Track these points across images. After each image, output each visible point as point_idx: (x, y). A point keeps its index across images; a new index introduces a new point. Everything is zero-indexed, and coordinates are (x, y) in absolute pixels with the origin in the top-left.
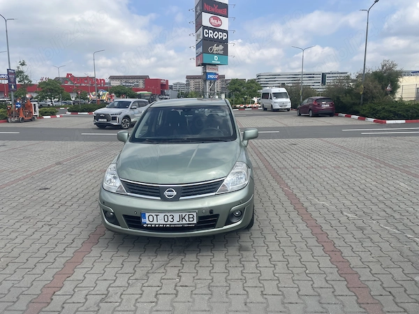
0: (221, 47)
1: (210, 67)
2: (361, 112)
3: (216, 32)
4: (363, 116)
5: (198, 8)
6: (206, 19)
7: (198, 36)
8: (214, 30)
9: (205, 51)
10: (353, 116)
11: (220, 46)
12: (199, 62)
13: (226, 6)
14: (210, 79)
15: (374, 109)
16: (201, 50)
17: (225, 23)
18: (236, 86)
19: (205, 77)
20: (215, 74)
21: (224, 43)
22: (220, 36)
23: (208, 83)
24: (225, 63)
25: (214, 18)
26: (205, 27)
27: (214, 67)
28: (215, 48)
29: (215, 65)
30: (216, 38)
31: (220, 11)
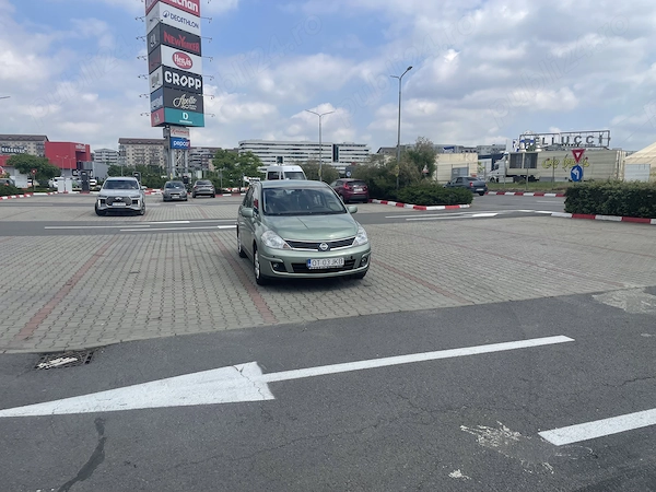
0: (192, 100)
1: (177, 128)
2: (399, 197)
3: (184, 77)
4: (401, 202)
5: (153, 38)
6: (168, 55)
7: (154, 80)
8: (181, 73)
9: (167, 104)
10: (390, 203)
11: (192, 98)
12: (158, 121)
13: (197, 39)
14: (177, 147)
15: (413, 194)
16: (160, 102)
17: (197, 64)
18: (227, 160)
19: (169, 144)
20: (185, 140)
21: (197, 93)
22: (190, 82)
23: (174, 153)
24: (200, 124)
25: (181, 56)
26: (166, 68)
27: (182, 129)
28: (183, 100)
29: (184, 126)
30: (184, 85)
31: (189, 45)
